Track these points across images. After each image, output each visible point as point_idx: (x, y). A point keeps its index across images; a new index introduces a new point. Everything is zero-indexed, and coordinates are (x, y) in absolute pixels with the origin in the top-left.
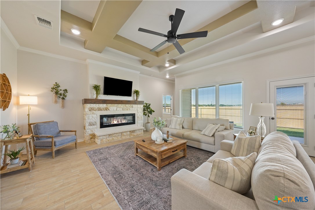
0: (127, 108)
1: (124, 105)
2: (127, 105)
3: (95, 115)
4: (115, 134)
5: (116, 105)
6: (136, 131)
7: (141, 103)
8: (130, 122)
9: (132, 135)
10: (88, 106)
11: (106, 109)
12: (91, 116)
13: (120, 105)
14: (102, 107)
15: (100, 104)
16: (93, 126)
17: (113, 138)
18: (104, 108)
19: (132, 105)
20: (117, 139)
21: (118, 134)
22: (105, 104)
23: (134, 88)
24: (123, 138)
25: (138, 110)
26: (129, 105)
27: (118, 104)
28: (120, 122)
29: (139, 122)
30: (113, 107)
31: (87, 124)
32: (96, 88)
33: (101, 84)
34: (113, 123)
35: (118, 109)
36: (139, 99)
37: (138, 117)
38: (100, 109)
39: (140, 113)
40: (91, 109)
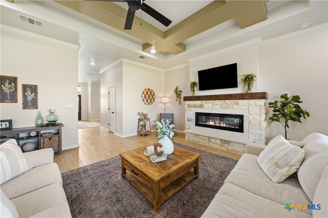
0: (227, 106)
1: (223, 101)
2: (228, 102)
3: (192, 112)
4: (201, 136)
5: (212, 101)
8: (233, 127)
10: (187, 103)
11: (201, 106)
12: (188, 112)
13: (217, 101)
14: (197, 104)
15: (195, 101)
16: (190, 122)
17: (199, 139)
18: (199, 105)
19: (237, 101)
20: (203, 142)
21: (204, 138)
22: (200, 100)
23: (241, 73)
25: (250, 109)
26: (232, 101)
27: (214, 101)
30: (208, 104)
31: (186, 120)
32: (193, 84)
34: (209, 123)
35: (214, 107)
37: (250, 123)
38: (195, 106)
39: (255, 116)
40: (189, 106)
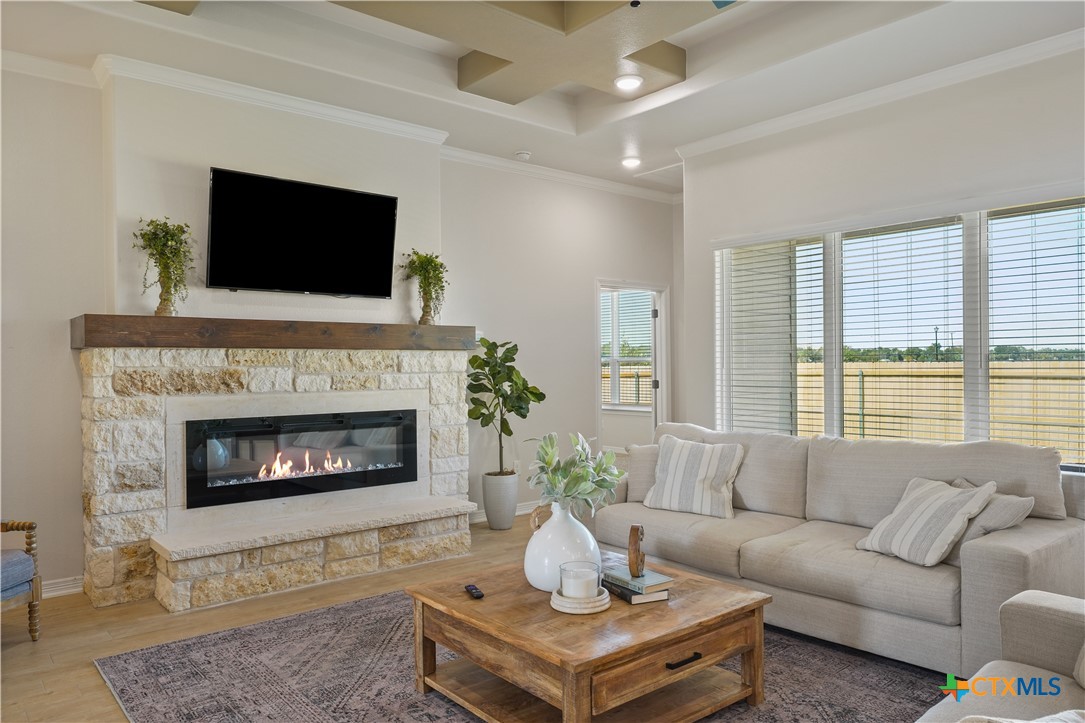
0: (362, 376)
1: (343, 353)
2: (363, 356)
3: (157, 424)
4: (287, 549)
5: (290, 353)
6: (420, 529)
7: (454, 338)
8: (380, 466)
9: (396, 554)
10: (110, 361)
11: (228, 382)
12: (125, 425)
13: (317, 353)
14: (197, 371)
15: (183, 351)
16: (143, 494)
17: (274, 570)
18: (210, 377)
19: (394, 353)
20: (295, 577)
21: (306, 548)
22: (220, 346)
23: (406, 244)
24: (334, 574)
25: (434, 385)
26: (378, 354)
27: (301, 352)
28: (309, 471)
29: (440, 464)
30: (272, 371)
31: (103, 483)
32: (161, 242)
33: (193, 218)
34: (269, 471)
35: (303, 381)
36: (442, 318)
37: (434, 436)
38: (183, 384)
39: (447, 408)
40: (129, 384)
